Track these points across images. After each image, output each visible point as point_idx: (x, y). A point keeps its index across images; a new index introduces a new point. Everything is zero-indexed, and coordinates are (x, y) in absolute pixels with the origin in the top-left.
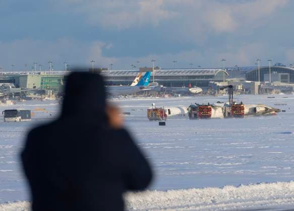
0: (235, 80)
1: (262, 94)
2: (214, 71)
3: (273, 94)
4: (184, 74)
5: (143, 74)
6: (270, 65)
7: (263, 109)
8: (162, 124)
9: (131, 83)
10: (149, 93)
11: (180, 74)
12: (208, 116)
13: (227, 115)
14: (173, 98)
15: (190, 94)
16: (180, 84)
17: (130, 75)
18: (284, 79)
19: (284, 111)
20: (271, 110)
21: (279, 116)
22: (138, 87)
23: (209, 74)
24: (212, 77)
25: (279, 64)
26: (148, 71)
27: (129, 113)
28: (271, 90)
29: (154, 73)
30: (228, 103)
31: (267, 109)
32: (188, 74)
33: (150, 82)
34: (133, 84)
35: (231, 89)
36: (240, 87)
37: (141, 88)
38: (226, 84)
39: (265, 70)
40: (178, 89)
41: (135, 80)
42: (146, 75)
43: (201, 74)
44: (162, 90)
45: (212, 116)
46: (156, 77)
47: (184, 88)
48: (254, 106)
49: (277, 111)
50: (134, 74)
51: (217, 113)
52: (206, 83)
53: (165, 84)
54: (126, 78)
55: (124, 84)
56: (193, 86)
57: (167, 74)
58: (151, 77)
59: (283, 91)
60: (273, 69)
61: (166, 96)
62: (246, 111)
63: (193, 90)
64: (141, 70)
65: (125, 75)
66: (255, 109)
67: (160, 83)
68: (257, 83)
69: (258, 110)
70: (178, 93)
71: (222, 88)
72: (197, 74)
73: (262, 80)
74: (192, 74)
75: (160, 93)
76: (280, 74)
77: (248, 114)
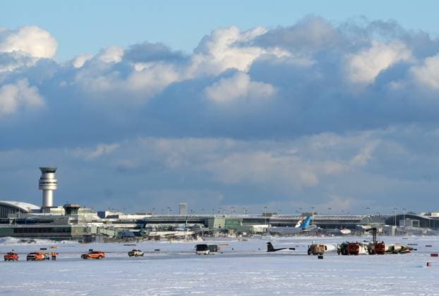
0: (377, 224)
1: (398, 235)
2: (359, 217)
3: (407, 236)
4: (337, 219)
5: (305, 218)
6: (405, 213)
7: (400, 248)
8: (321, 258)
9: (295, 225)
10: (308, 233)
11: (333, 219)
12: (356, 253)
13: (371, 251)
14: (327, 238)
15: (341, 234)
16: (333, 226)
17: (295, 218)
18: (415, 224)
19: (416, 250)
20: (406, 249)
21: (413, 253)
22: (301, 228)
23: (357, 219)
24: (358, 221)
25: (411, 213)
26: (309, 215)
27: (294, 249)
28: (405, 233)
29: (313, 217)
30: (372, 242)
31: (403, 247)
32: (340, 219)
33: (310, 225)
34: (297, 226)
35: (374, 231)
36: (380, 230)
37: (303, 229)
38: (370, 227)
39: (400, 217)
40: (332, 230)
41: (298, 223)
42: (308, 218)
43: (350, 219)
44: (319, 231)
45: (360, 252)
46: (314, 221)
47: (336, 230)
48: (393, 245)
49: (411, 249)
50: (298, 218)
51: (362, 250)
52: (353, 226)
53: (321, 226)
54: (292, 221)
55: (290, 226)
56: (343, 228)
57: (323, 219)
58: (311, 221)
59: (415, 234)
60: (407, 216)
61: (323, 236)
62: (387, 248)
63: (344, 231)
64: (303, 215)
65: (291, 218)
66: (393, 247)
67: (318, 225)
68: (394, 227)
69: (396, 248)
70: (332, 233)
71: (367, 231)
72: (347, 219)
73: (398, 224)
74: (343, 219)
75: (318, 233)
76: (412, 221)
77: (388, 251)
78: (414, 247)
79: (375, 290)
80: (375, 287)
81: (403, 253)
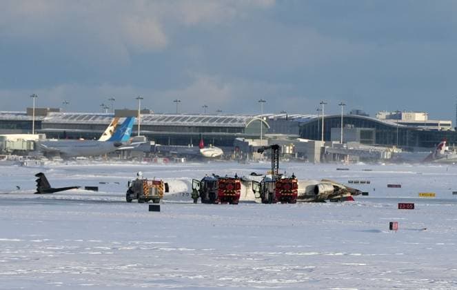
0: (281, 137)
1: (327, 162)
2: (243, 119)
3: (346, 162)
4: (193, 123)
5: (122, 120)
6: (342, 112)
7: (331, 189)
8: (155, 208)
9: (99, 136)
10: (129, 155)
11: (186, 123)
12: (233, 199)
13: (267, 196)
14: (171, 165)
15: (201, 158)
16: (182, 141)
17: (98, 121)
18: (365, 138)
19: (366, 194)
20: (344, 192)
21: (358, 201)
22: (112, 143)
23: (237, 124)
24: (240, 129)
25: (357, 112)
26: (130, 114)
27: (95, 189)
28: (342, 157)
29: (139, 119)
30: (270, 176)
31: (336, 188)
32: (200, 123)
33: (133, 135)
34: (103, 139)
35: (274, 151)
36: (288, 150)
37: (117, 145)
38: (264, 143)
39: (333, 122)
40: (181, 148)
41: (107, 131)
42: (127, 123)
43: (222, 124)
44: (153, 149)
45: (241, 199)
46: (143, 127)
47: (191, 147)
48: (315, 183)
49: (356, 192)
50: (105, 121)
51: (246, 193)
52: (229, 140)
53: (161, 140)
54: (92, 126)
55: (87, 137)
56: (206, 145)
57: (162, 123)
58: (135, 127)
59: (363, 159)
60: (348, 120)
61: (160, 160)
62: (301, 190)
63: (208, 152)
64: (118, 114)
65: (90, 121)
66: (316, 189)
67: (150, 137)
68: (319, 144)
69: (321, 190)
70: (181, 156)
71: (260, 150)
72: (215, 124)
73: (328, 138)
74: (207, 124)
75: (149, 154)
76: (359, 130)
77: (304, 197)
78: (362, 188)
79: (275, 281)
80: (273, 275)
81: (337, 200)
